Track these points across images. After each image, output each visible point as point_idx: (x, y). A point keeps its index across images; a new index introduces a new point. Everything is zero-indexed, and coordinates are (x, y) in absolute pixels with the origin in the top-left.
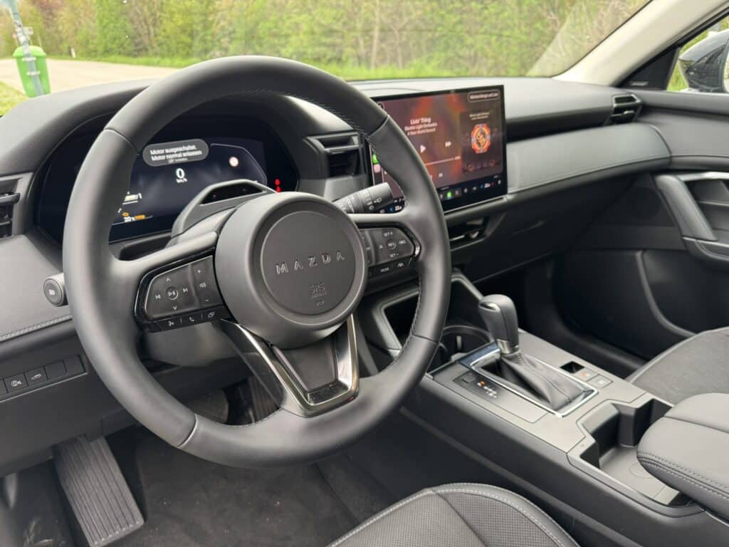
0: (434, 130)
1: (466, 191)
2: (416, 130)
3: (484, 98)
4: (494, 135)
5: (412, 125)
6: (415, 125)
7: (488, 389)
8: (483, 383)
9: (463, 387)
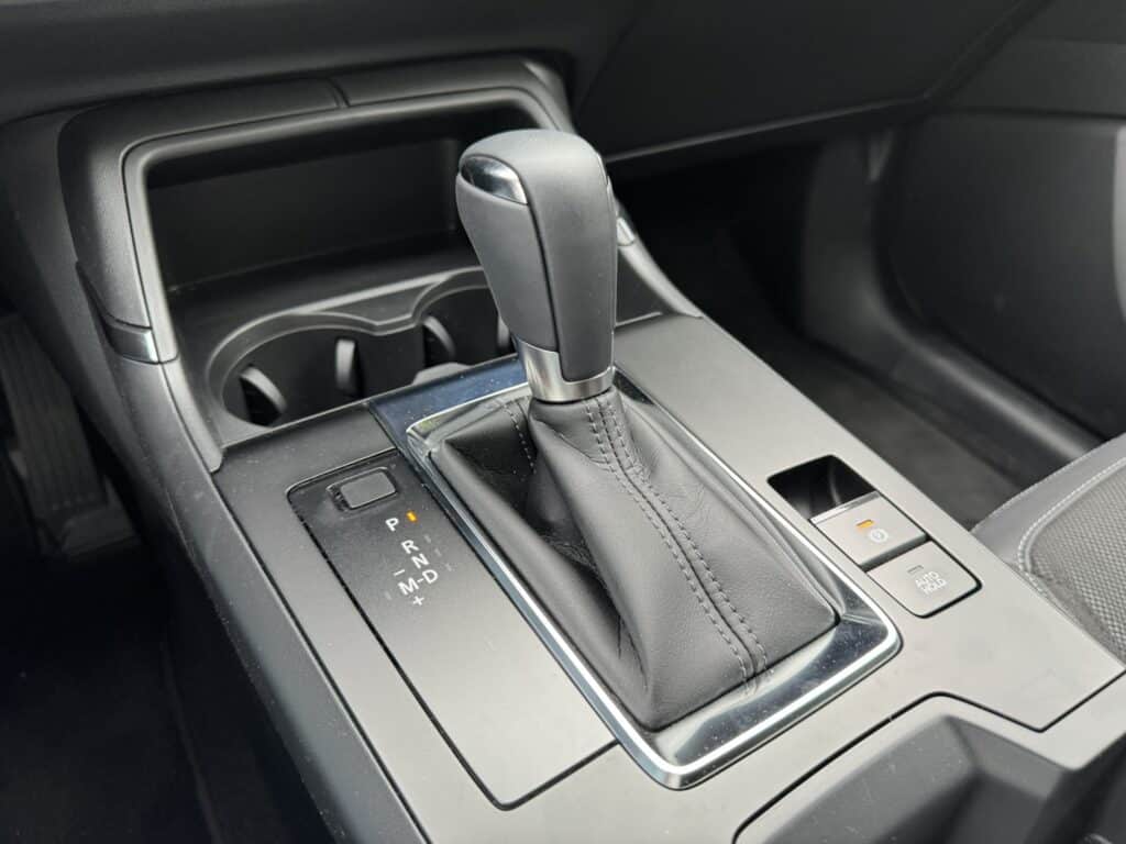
7: (414, 553)
8: (412, 517)
9: (307, 528)
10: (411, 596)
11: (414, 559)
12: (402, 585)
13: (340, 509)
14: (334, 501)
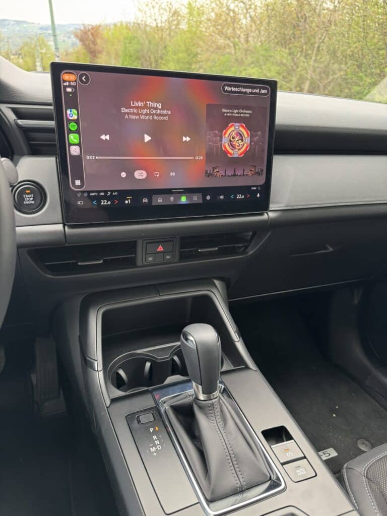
0: (166, 118)
1: (208, 198)
2: (138, 114)
3: (246, 93)
4: (256, 139)
5: (133, 108)
6: (137, 108)
7: (156, 440)
8: (157, 429)
9: (129, 428)
10: (153, 452)
11: (156, 442)
12: (151, 449)
13: (138, 423)
14: (137, 420)
